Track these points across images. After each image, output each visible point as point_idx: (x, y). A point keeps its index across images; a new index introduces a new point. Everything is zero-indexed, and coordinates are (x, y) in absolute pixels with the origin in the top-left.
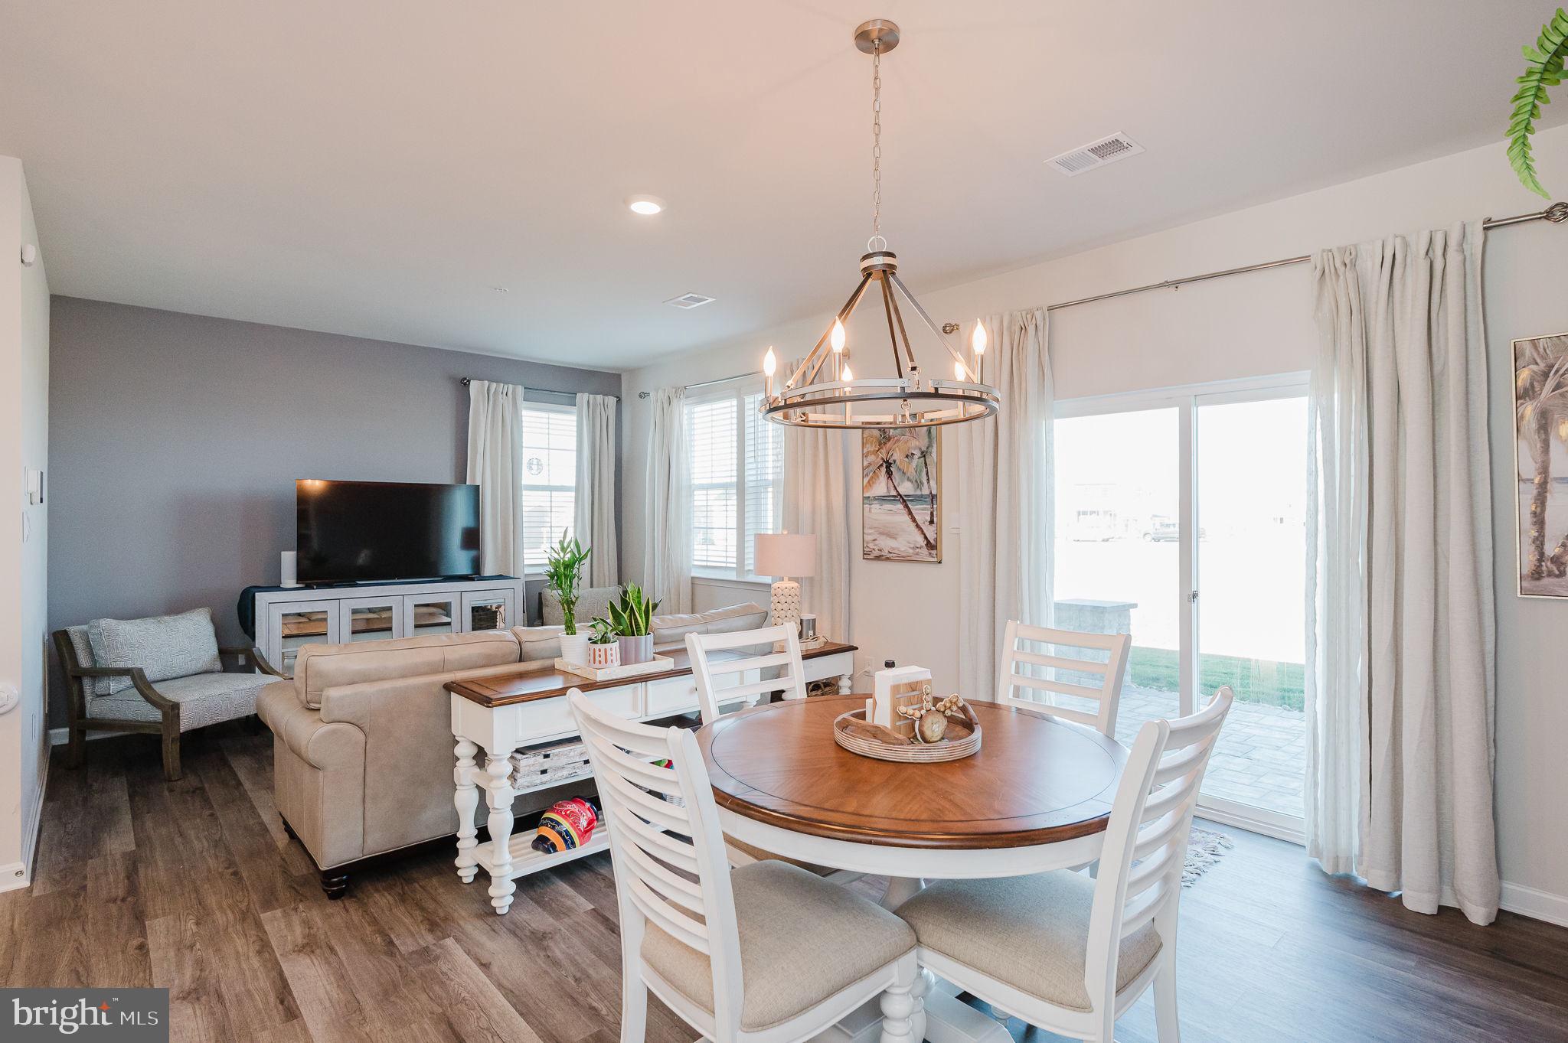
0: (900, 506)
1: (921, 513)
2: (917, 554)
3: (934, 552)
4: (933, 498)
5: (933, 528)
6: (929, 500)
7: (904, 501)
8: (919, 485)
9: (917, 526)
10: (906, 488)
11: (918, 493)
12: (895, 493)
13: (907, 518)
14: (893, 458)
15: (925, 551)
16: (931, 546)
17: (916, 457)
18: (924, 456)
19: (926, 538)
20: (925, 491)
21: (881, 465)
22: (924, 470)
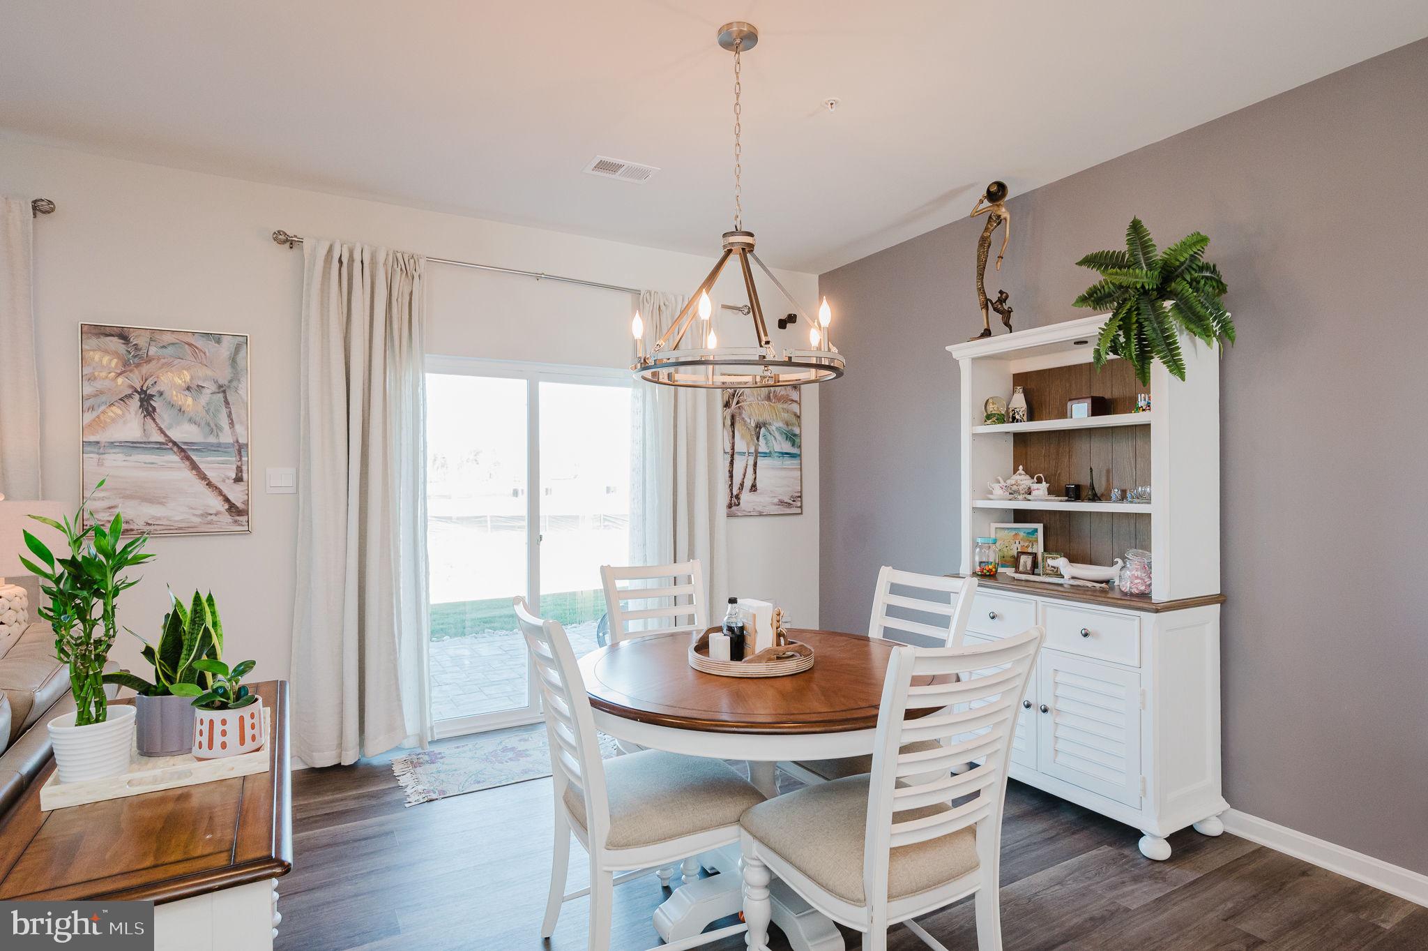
0: (174, 458)
1: (219, 468)
2: (210, 523)
3: (243, 519)
4: (241, 449)
5: (240, 487)
6: (234, 450)
7: (182, 450)
8: (213, 429)
9: (210, 484)
10: (183, 432)
11: (212, 440)
12: (161, 439)
13: (190, 475)
14: (157, 388)
15: (227, 518)
16: (233, 510)
17: (207, 391)
18: (224, 392)
19: (227, 500)
20: (226, 438)
21: (129, 396)
22: (224, 411)
